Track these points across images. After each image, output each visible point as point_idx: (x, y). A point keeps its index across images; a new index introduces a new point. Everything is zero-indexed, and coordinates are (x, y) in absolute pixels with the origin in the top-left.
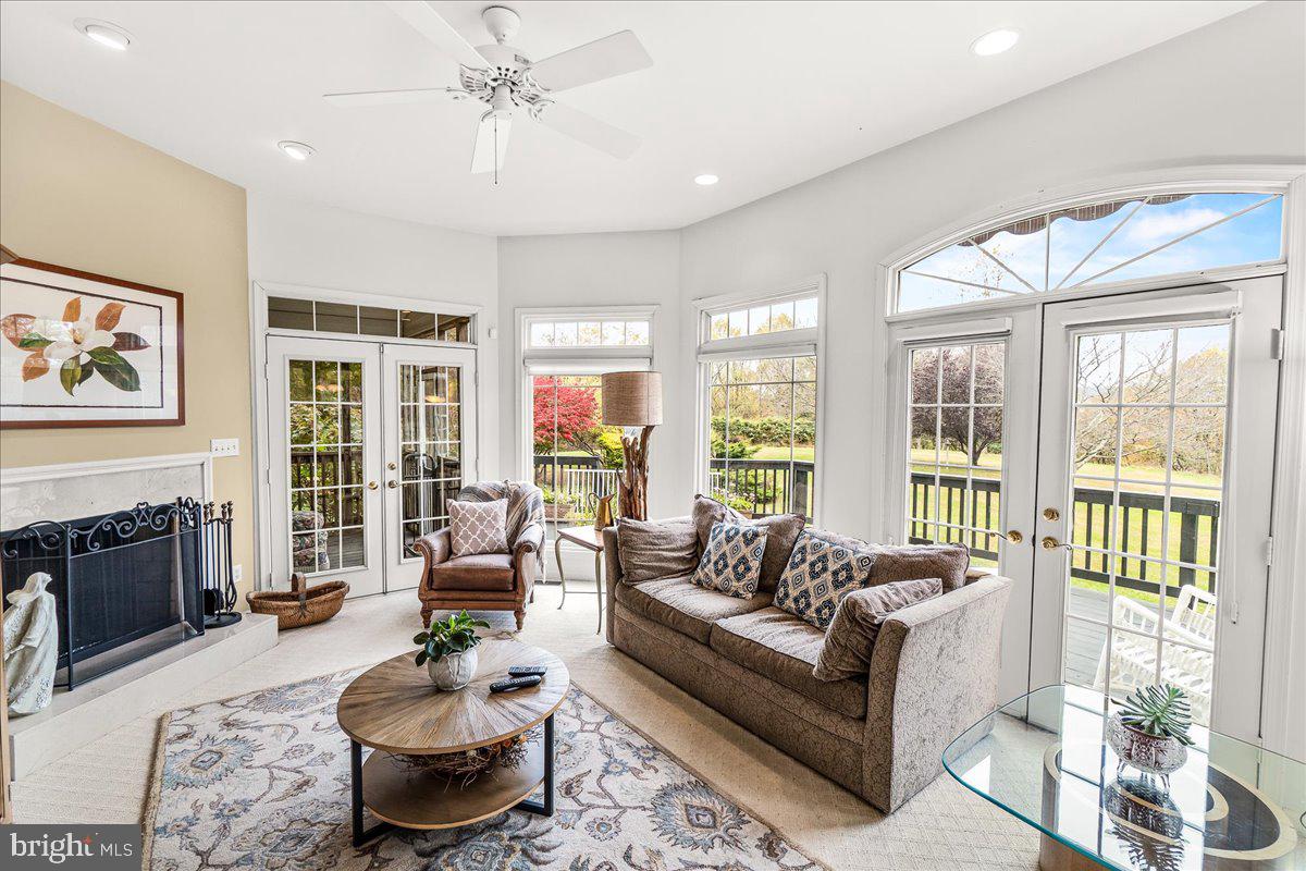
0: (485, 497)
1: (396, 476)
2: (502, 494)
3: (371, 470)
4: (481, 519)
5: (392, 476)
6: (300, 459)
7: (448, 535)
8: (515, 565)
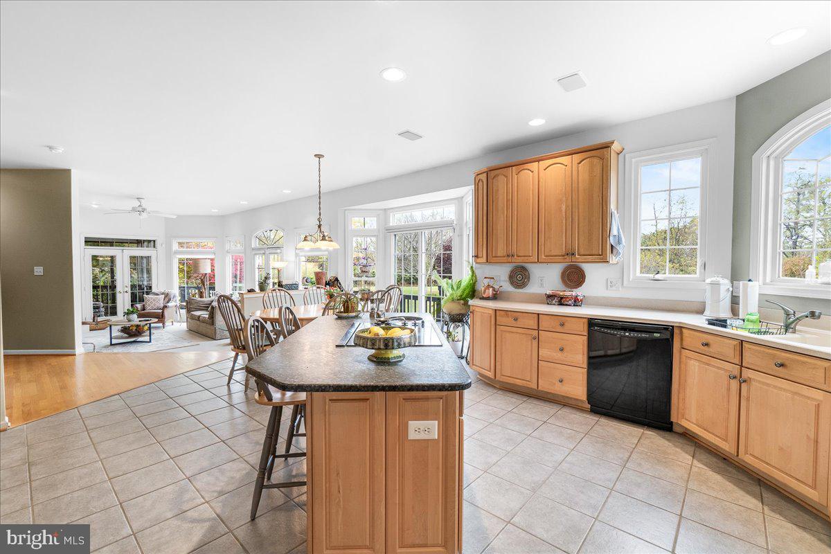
0: (158, 295)
1: (129, 289)
2: (163, 294)
3: (119, 288)
4: (154, 300)
5: (126, 289)
6: (95, 287)
7: (144, 305)
8: (163, 312)
